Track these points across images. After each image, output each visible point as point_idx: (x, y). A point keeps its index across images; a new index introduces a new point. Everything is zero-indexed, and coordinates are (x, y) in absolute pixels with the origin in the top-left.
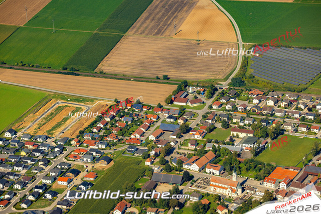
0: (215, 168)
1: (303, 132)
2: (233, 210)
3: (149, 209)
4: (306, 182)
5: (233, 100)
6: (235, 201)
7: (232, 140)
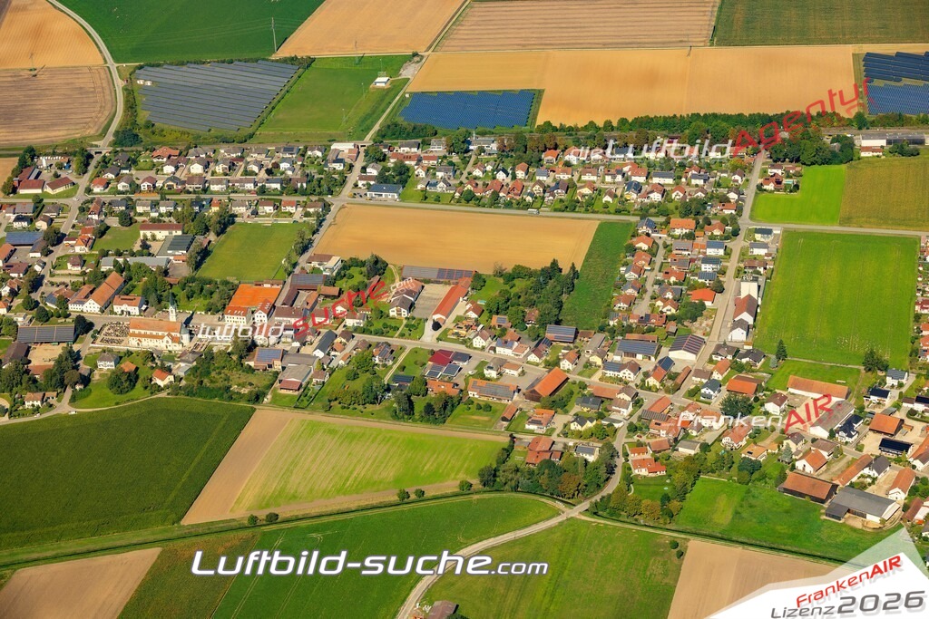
0: (130, 302)
1: (268, 215)
2: (182, 374)
3: (29, 395)
4: (299, 303)
5: (127, 171)
6: (182, 357)
7: (145, 246)
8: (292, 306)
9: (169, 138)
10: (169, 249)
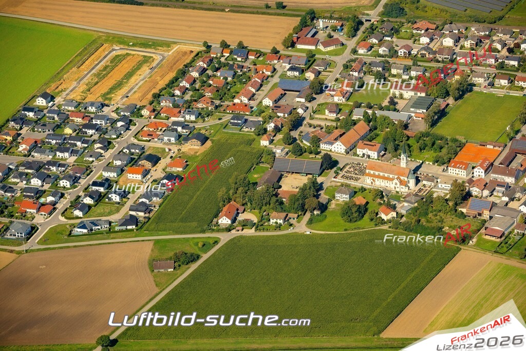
0: (371, 147)
1: (502, 87)
2: (404, 212)
3: (274, 214)
4: (514, 165)
5: (389, 39)
6: (406, 198)
7: (393, 102)
8: (508, 166)
9: (430, 14)
10: (412, 107)
